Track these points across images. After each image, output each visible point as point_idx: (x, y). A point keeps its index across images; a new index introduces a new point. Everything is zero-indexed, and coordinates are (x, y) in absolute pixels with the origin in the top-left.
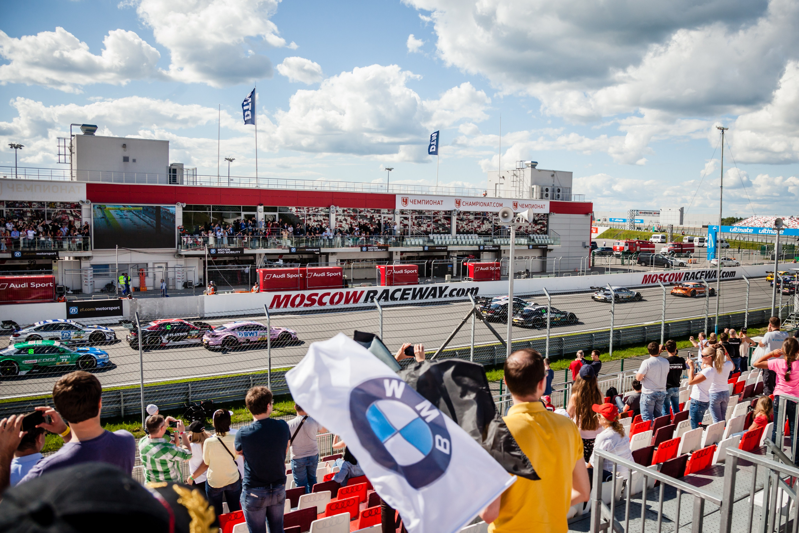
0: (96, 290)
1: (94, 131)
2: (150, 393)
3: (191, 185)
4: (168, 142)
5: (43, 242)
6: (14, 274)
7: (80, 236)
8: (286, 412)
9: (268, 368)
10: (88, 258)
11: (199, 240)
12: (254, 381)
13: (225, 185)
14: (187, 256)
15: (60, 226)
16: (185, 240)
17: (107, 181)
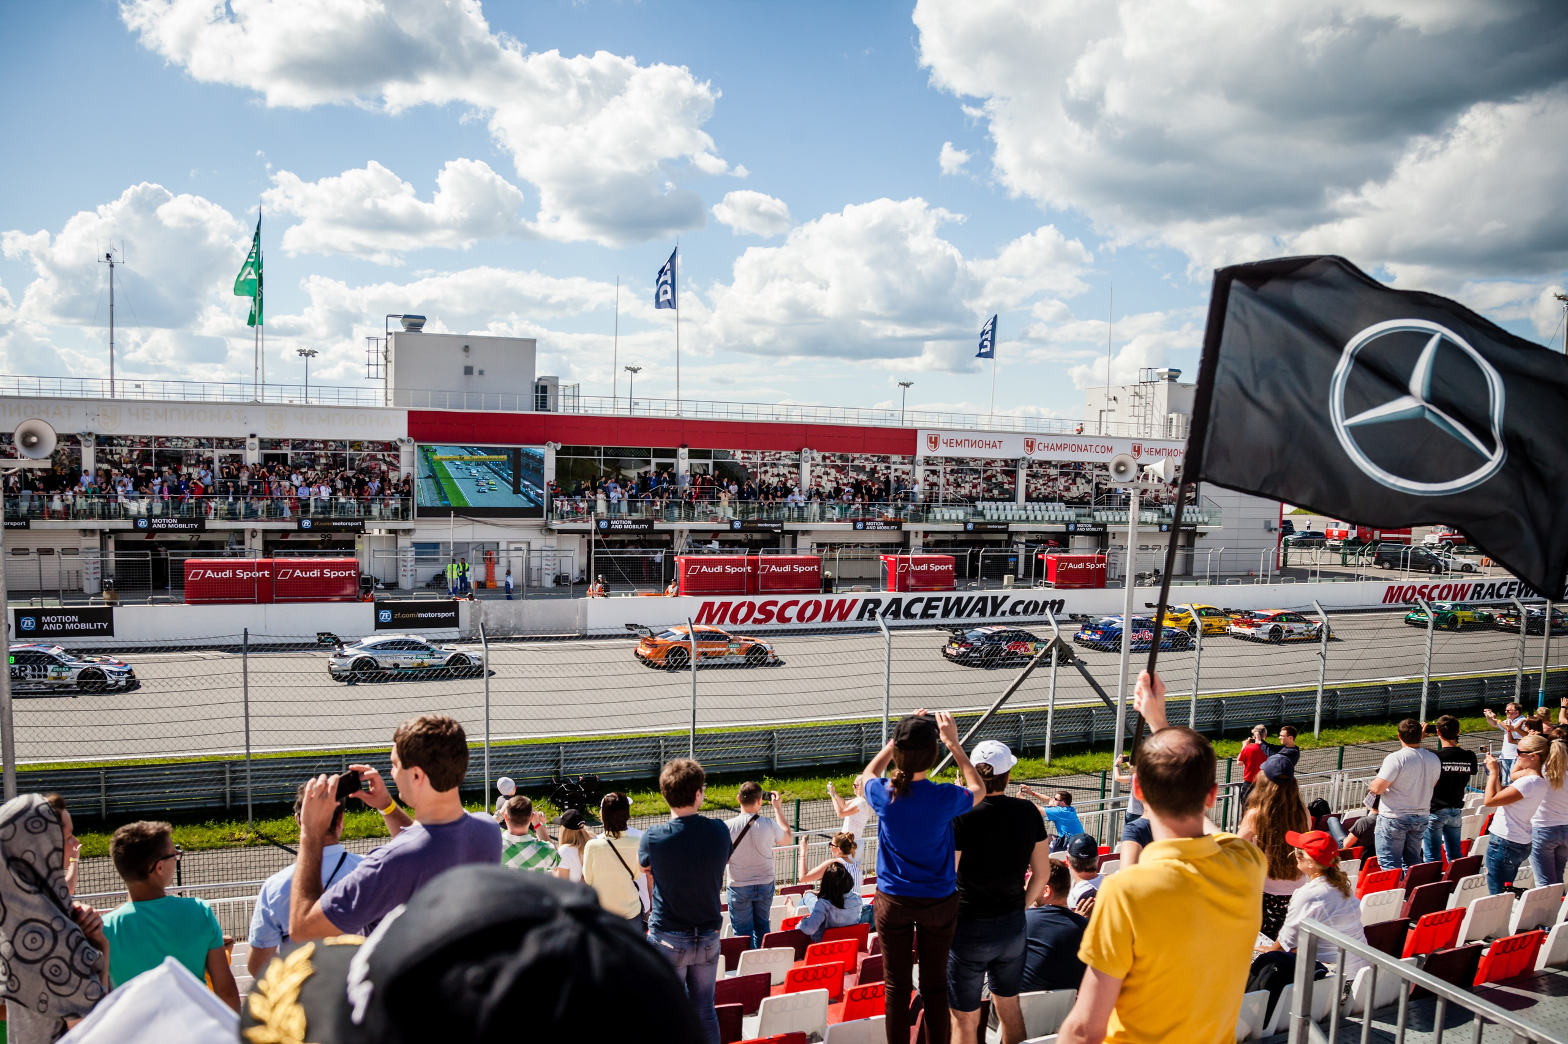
0: (419, 585)
1: (421, 325)
2: (499, 757)
3: (570, 412)
4: (534, 341)
5: (343, 506)
6: (301, 555)
7: (397, 496)
8: (718, 803)
9: (690, 727)
10: (408, 532)
11: (581, 505)
12: (666, 747)
13: (625, 413)
14: (561, 532)
15: (367, 479)
16: (559, 504)
17: (439, 406)
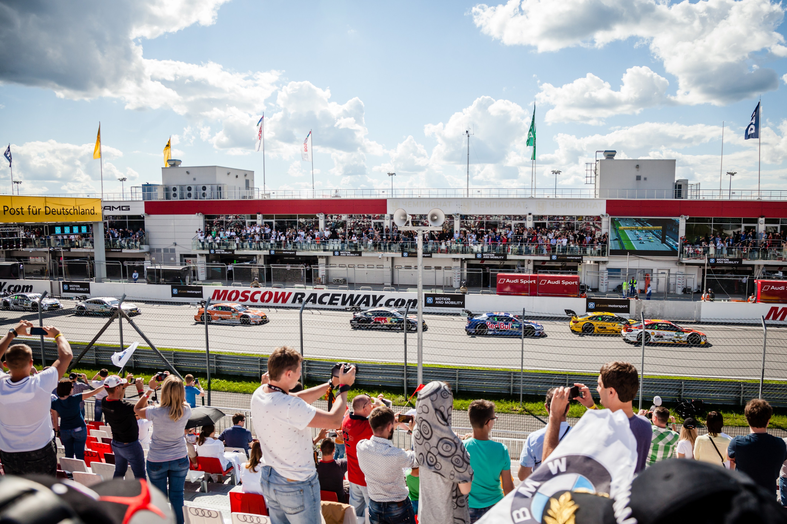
0: (609, 290)
1: (614, 155)
2: (648, 384)
3: (694, 199)
4: (675, 160)
5: (572, 249)
6: (551, 273)
7: (600, 244)
8: (775, 425)
9: (760, 378)
10: (604, 262)
11: (700, 250)
12: (744, 388)
13: (726, 198)
14: (687, 264)
15: (585, 235)
16: (687, 249)
17: (623, 197)
